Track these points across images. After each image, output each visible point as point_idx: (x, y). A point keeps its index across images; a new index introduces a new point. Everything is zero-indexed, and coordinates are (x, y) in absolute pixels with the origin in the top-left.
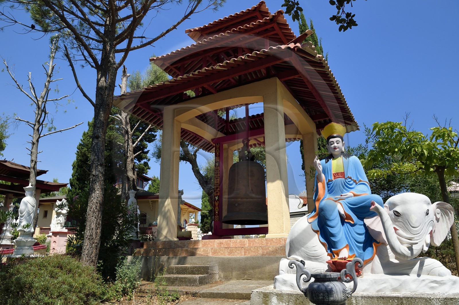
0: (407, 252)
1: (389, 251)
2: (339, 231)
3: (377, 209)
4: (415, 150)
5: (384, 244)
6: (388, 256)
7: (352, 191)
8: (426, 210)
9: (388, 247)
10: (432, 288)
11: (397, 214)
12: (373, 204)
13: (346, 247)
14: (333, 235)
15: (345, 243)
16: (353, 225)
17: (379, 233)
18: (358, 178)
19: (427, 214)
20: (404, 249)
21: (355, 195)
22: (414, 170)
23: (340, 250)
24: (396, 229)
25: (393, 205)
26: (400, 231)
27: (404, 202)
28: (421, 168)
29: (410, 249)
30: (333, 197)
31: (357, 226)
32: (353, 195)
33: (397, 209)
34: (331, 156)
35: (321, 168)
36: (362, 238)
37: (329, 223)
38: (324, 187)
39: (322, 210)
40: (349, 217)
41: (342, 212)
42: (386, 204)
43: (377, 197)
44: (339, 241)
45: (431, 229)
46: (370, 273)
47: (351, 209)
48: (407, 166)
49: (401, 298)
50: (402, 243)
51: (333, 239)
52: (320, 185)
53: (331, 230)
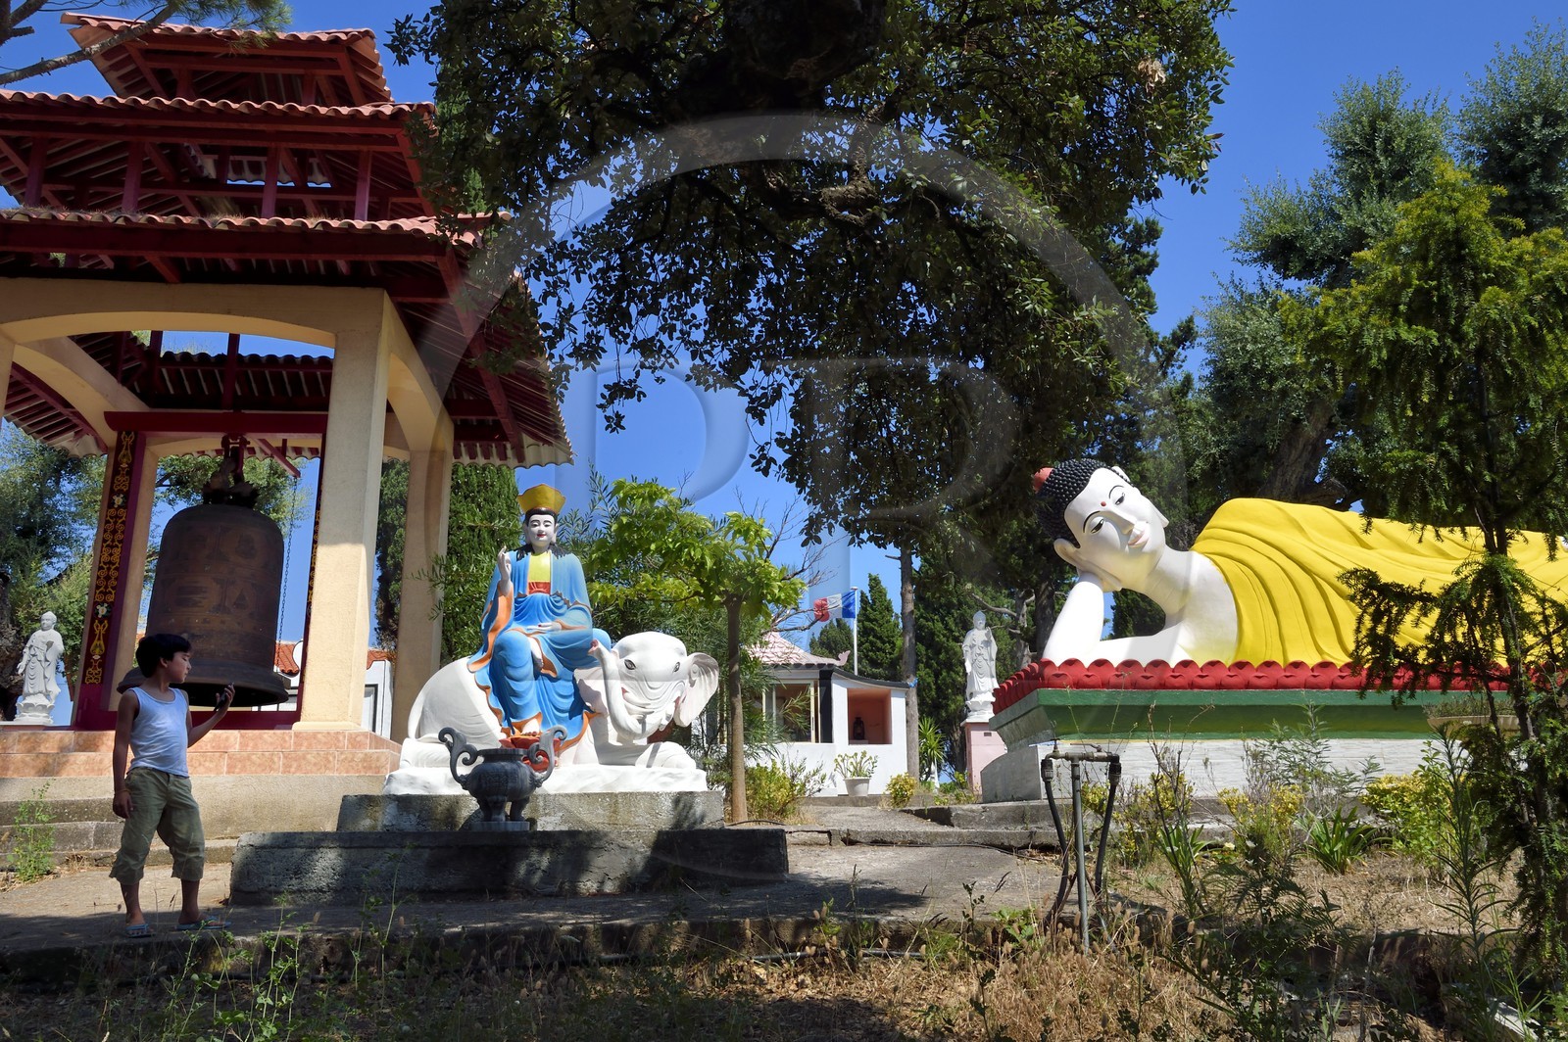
0: (636, 727)
1: (610, 726)
2: (529, 689)
3: (599, 652)
4: (689, 553)
5: (601, 715)
6: (606, 734)
7: (559, 618)
8: (674, 664)
9: (609, 719)
10: (665, 784)
11: (630, 665)
12: (594, 644)
13: (536, 717)
14: (516, 694)
15: (536, 710)
16: (552, 680)
17: (597, 694)
18: (572, 597)
19: (677, 670)
20: (631, 722)
21: (564, 628)
22: (685, 594)
23: (526, 722)
24: (624, 691)
25: (625, 651)
26: (631, 695)
27: (644, 647)
28: (697, 593)
29: (642, 721)
30: (523, 628)
31: (561, 682)
32: (560, 626)
33: (630, 657)
34: (529, 548)
35: (509, 570)
36: (567, 703)
37: (511, 672)
38: (509, 607)
39: (500, 647)
40: (549, 665)
41: (538, 655)
42: (616, 649)
43: (600, 635)
44: (526, 705)
45: (678, 694)
46: (571, 763)
47: (555, 651)
48: (671, 585)
49: (616, 795)
50: (630, 713)
51: (516, 702)
52: (502, 600)
53: (515, 686)
